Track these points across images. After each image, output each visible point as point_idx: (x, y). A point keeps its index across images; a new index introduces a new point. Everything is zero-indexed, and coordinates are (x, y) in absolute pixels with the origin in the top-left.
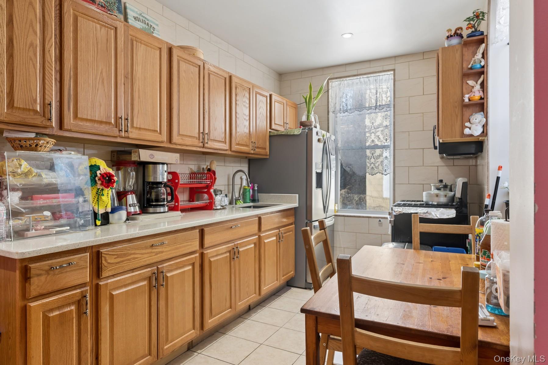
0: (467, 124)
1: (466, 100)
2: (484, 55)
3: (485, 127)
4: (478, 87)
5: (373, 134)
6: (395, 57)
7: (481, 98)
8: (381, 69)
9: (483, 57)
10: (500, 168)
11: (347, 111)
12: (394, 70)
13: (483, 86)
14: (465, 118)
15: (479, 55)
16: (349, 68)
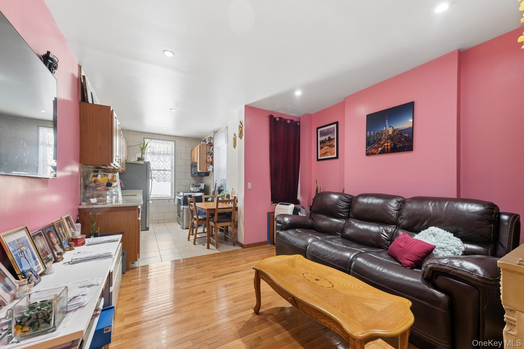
0: (208, 168)
1: (208, 161)
2: (213, 149)
3: (213, 169)
4: (211, 158)
5: (165, 165)
6: (175, 136)
7: (212, 161)
8: (169, 139)
9: (212, 150)
10: (216, 181)
11: (154, 154)
12: (175, 141)
13: (212, 158)
14: (207, 166)
15: (211, 149)
16: (154, 135)
